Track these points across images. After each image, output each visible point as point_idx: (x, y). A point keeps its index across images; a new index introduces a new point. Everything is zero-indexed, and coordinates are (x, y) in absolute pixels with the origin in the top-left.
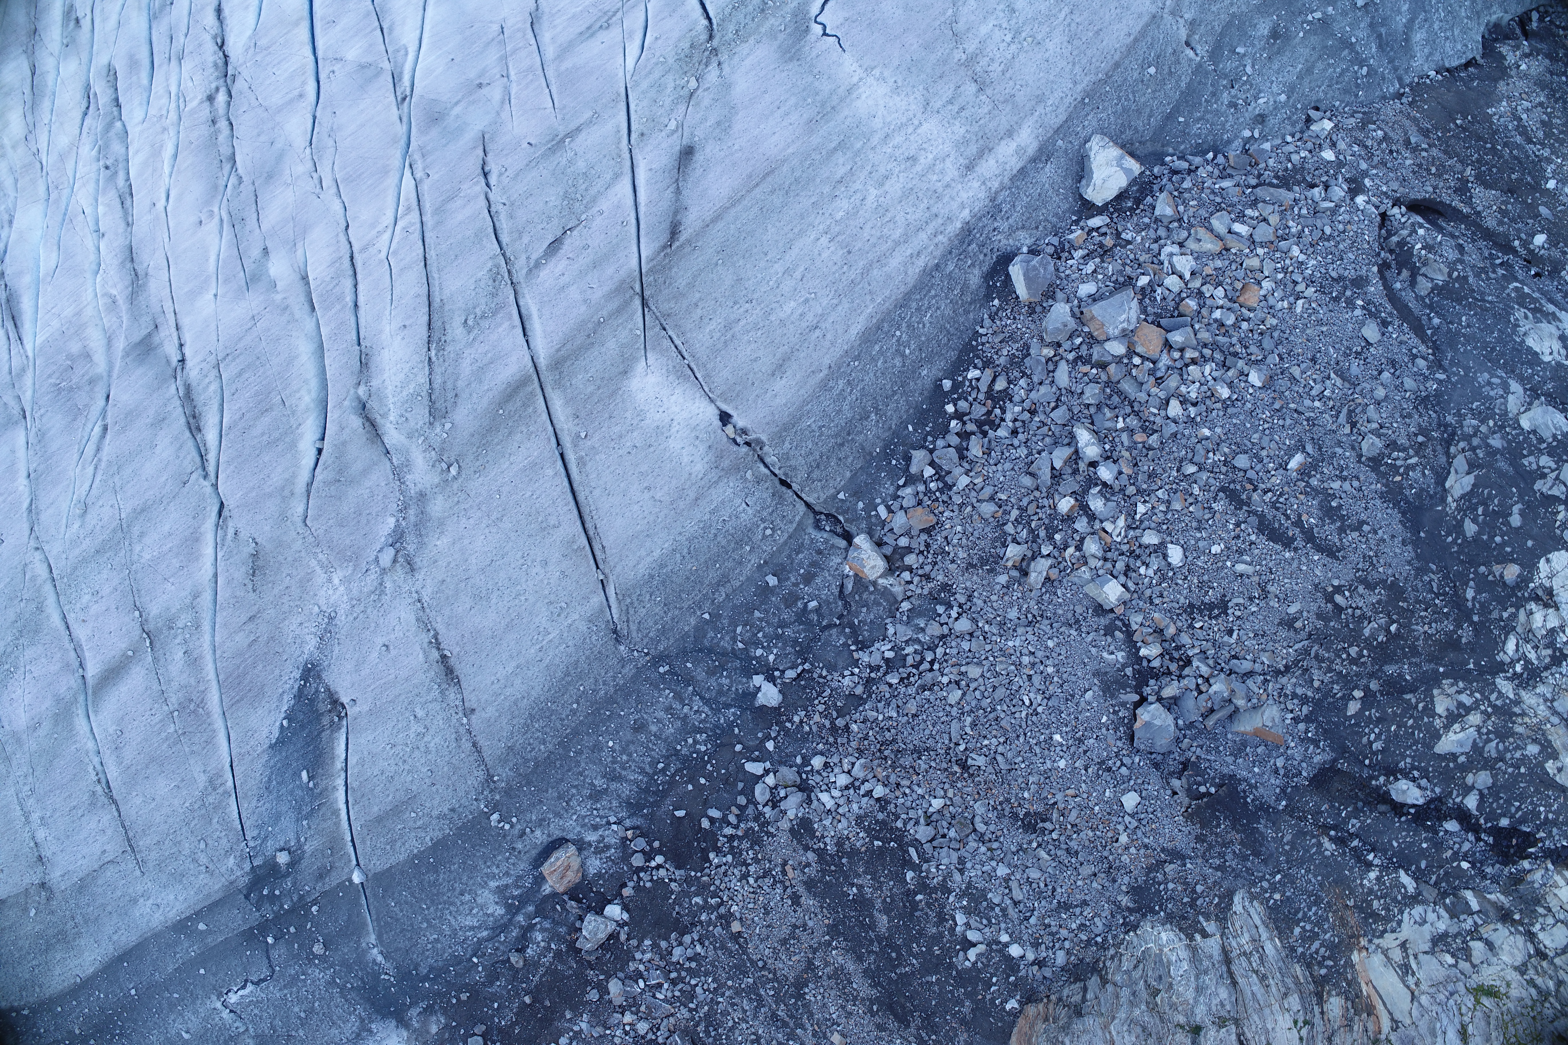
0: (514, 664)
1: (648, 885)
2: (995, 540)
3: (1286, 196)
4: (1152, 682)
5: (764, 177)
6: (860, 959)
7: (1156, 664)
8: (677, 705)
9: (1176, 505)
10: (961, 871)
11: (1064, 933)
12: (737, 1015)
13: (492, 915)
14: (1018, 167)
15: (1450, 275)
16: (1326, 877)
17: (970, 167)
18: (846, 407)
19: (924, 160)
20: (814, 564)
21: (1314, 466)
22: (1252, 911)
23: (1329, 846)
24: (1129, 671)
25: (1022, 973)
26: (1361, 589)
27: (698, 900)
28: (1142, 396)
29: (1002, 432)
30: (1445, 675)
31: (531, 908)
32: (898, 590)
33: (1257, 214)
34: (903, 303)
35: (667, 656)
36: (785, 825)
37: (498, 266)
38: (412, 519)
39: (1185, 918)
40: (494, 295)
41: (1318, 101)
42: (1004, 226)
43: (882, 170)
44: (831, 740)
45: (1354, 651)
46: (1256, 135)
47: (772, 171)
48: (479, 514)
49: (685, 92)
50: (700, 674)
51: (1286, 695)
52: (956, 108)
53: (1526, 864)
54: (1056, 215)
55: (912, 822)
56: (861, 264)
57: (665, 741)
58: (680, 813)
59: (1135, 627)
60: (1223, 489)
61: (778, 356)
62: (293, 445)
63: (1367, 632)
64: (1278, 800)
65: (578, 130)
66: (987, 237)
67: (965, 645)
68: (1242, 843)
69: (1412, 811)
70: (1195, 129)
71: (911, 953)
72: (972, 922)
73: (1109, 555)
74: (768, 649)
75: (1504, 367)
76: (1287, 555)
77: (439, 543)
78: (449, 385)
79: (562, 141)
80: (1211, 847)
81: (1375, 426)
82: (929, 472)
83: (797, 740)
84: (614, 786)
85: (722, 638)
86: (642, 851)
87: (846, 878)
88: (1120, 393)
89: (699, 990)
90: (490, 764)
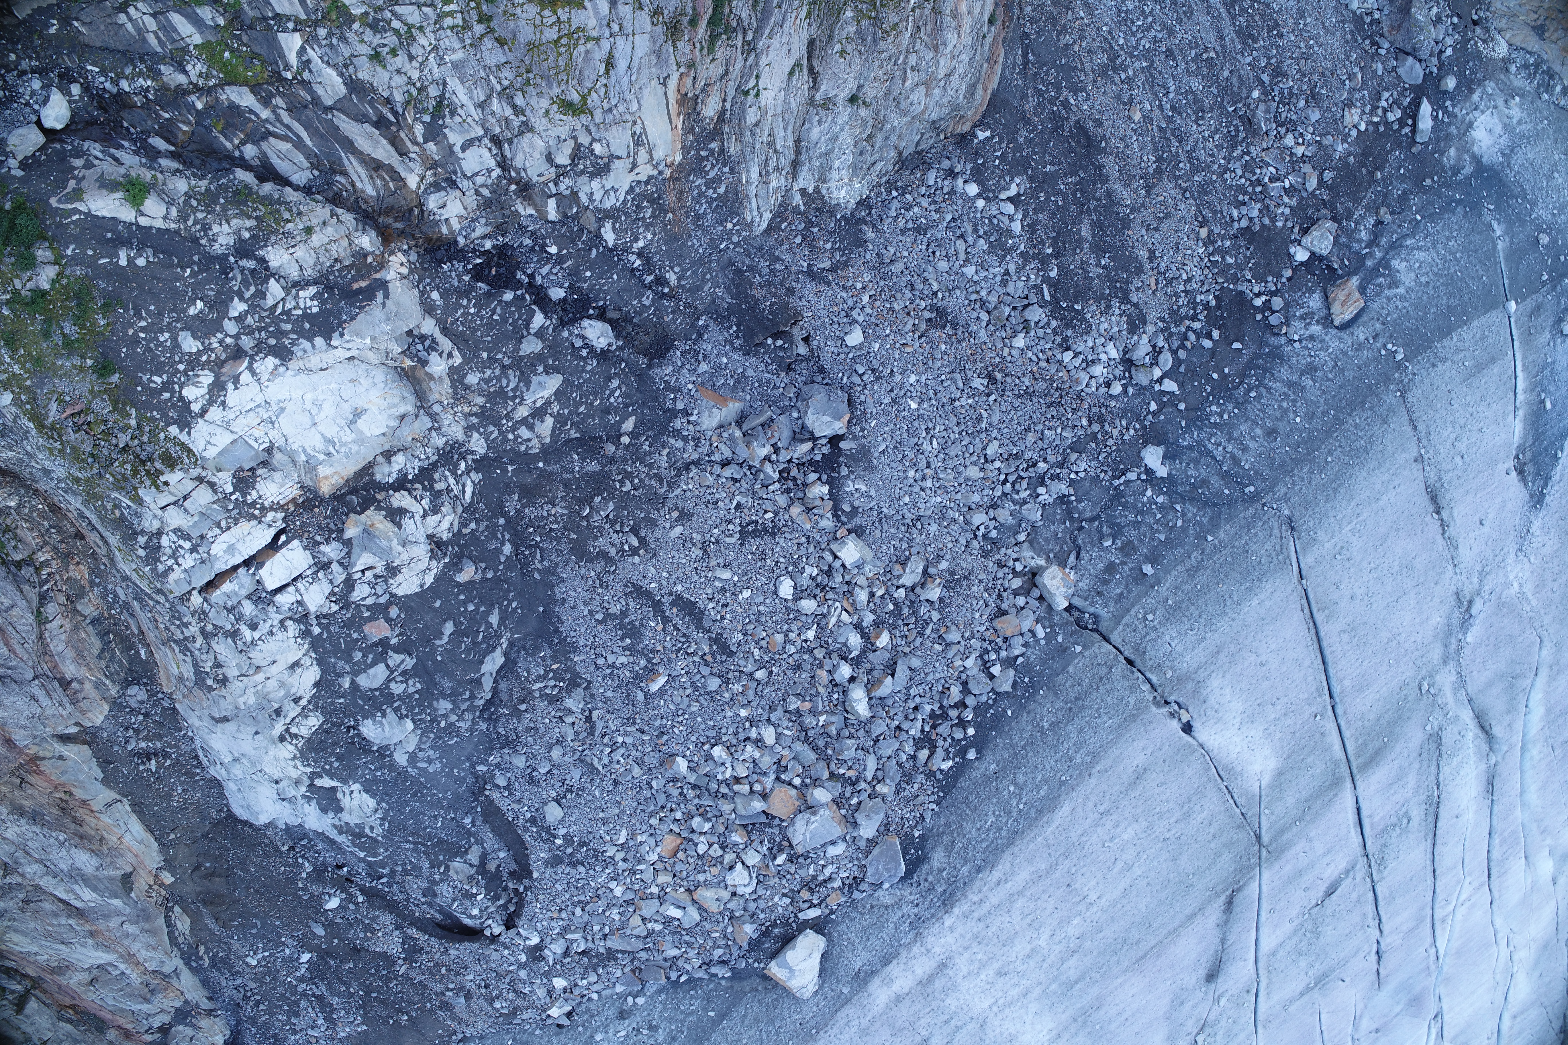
0: (1381, 503)
1: (1270, 279)
2: (949, 605)
3: (614, 943)
4: (818, 457)
5: (1145, 955)
6: (1109, 194)
7: (813, 477)
8: (1238, 453)
9: (779, 638)
10: (1007, 273)
11: (925, 203)
12: (1210, 145)
13: (1402, 260)
14: (891, 966)
15: (447, 868)
16: (684, 245)
17: (942, 966)
18: (1074, 735)
19: (990, 972)
20: (1105, 582)
21: (638, 677)
22: (755, 213)
23: (672, 277)
24: (844, 471)
25: (969, 166)
26: (613, 552)
27: (1230, 260)
28: (798, 747)
29: (928, 708)
30: (536, 458)
31: (1369, 263)
32: (1027, 553)
33: (649, 926)
34: (1015, 835)
35: (1246, 501)
36: (1150, 329)
37: (1379, 871)
38: (1453, 641)
39: (818, 210)
40: (1384, 845)
41: (557, 1034)
42: (907, 909)
43: (1032, 963)
44: (1103, 410)
45: (628, 487)
46: (630, 1000)
47: (1138, 961)
48: (1407, 646)
49: (1208, 1030)
50: (1215, 481)
51: (693, 439)
52: (954, 1023)
53: (488, 245)
54: (852, 919)
55: (1041, 324)
56: (1058, 874)
57: (1248, 418)
58: (1237, 345)
59: (829, 515)
60: (732, 654)
61: (1140, 788)
62: (1548, 711)
63: (611, 506)
64: (706, 327)
65: (1302, 995)
66: (925, 898)
67: (976, 498)
68: (751, 284)
69: (591, 312)
70: (696, 1004)
71: (1065, 195)
72: (1007, 222)
73: (845, 588)
74: (1152, 501)
75: (407, 776)
76: (679, 588)
77: (1437, 619)
78: (1425, 763)
79: (1316, 984)
80: (782, 283)
81: (569, 720)
82: (996, 670)
83: (1131, 411)
84: (1295, 378)
85: (1195, 516)
86: (1273, 312)
87: (1108, 275)
88: (815, 749)
89: (1239, 172)
90: (1402, 409)
